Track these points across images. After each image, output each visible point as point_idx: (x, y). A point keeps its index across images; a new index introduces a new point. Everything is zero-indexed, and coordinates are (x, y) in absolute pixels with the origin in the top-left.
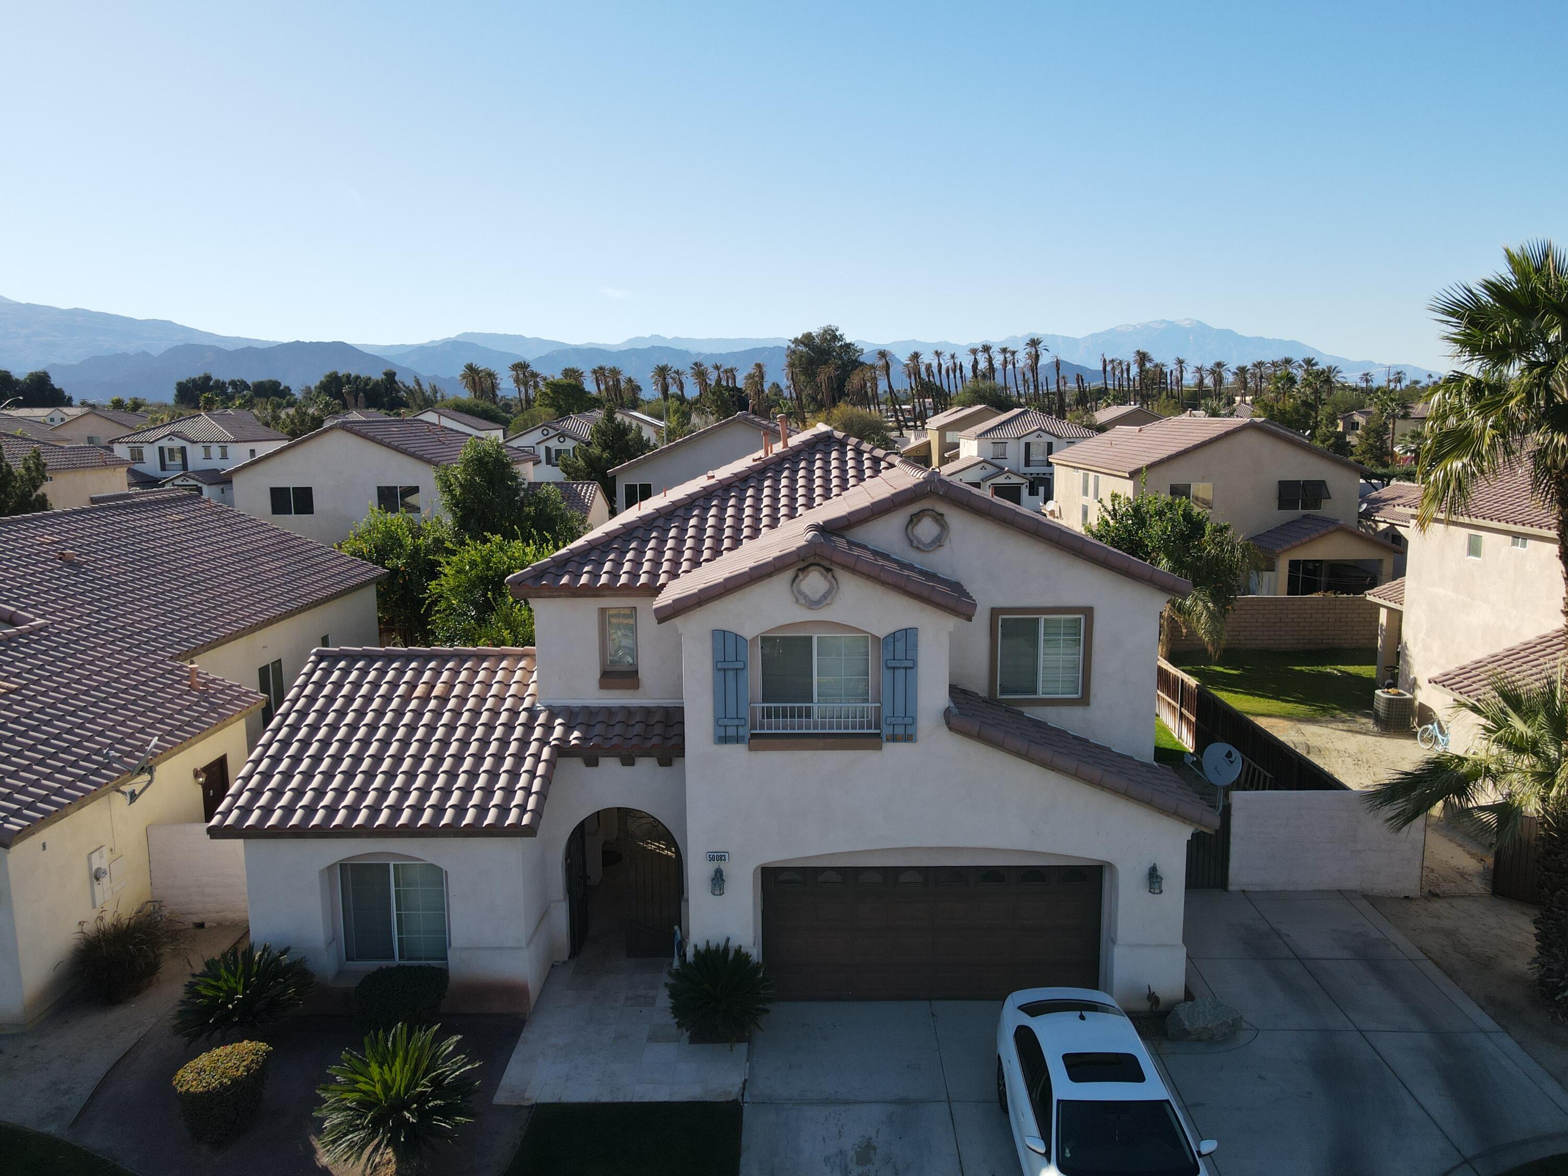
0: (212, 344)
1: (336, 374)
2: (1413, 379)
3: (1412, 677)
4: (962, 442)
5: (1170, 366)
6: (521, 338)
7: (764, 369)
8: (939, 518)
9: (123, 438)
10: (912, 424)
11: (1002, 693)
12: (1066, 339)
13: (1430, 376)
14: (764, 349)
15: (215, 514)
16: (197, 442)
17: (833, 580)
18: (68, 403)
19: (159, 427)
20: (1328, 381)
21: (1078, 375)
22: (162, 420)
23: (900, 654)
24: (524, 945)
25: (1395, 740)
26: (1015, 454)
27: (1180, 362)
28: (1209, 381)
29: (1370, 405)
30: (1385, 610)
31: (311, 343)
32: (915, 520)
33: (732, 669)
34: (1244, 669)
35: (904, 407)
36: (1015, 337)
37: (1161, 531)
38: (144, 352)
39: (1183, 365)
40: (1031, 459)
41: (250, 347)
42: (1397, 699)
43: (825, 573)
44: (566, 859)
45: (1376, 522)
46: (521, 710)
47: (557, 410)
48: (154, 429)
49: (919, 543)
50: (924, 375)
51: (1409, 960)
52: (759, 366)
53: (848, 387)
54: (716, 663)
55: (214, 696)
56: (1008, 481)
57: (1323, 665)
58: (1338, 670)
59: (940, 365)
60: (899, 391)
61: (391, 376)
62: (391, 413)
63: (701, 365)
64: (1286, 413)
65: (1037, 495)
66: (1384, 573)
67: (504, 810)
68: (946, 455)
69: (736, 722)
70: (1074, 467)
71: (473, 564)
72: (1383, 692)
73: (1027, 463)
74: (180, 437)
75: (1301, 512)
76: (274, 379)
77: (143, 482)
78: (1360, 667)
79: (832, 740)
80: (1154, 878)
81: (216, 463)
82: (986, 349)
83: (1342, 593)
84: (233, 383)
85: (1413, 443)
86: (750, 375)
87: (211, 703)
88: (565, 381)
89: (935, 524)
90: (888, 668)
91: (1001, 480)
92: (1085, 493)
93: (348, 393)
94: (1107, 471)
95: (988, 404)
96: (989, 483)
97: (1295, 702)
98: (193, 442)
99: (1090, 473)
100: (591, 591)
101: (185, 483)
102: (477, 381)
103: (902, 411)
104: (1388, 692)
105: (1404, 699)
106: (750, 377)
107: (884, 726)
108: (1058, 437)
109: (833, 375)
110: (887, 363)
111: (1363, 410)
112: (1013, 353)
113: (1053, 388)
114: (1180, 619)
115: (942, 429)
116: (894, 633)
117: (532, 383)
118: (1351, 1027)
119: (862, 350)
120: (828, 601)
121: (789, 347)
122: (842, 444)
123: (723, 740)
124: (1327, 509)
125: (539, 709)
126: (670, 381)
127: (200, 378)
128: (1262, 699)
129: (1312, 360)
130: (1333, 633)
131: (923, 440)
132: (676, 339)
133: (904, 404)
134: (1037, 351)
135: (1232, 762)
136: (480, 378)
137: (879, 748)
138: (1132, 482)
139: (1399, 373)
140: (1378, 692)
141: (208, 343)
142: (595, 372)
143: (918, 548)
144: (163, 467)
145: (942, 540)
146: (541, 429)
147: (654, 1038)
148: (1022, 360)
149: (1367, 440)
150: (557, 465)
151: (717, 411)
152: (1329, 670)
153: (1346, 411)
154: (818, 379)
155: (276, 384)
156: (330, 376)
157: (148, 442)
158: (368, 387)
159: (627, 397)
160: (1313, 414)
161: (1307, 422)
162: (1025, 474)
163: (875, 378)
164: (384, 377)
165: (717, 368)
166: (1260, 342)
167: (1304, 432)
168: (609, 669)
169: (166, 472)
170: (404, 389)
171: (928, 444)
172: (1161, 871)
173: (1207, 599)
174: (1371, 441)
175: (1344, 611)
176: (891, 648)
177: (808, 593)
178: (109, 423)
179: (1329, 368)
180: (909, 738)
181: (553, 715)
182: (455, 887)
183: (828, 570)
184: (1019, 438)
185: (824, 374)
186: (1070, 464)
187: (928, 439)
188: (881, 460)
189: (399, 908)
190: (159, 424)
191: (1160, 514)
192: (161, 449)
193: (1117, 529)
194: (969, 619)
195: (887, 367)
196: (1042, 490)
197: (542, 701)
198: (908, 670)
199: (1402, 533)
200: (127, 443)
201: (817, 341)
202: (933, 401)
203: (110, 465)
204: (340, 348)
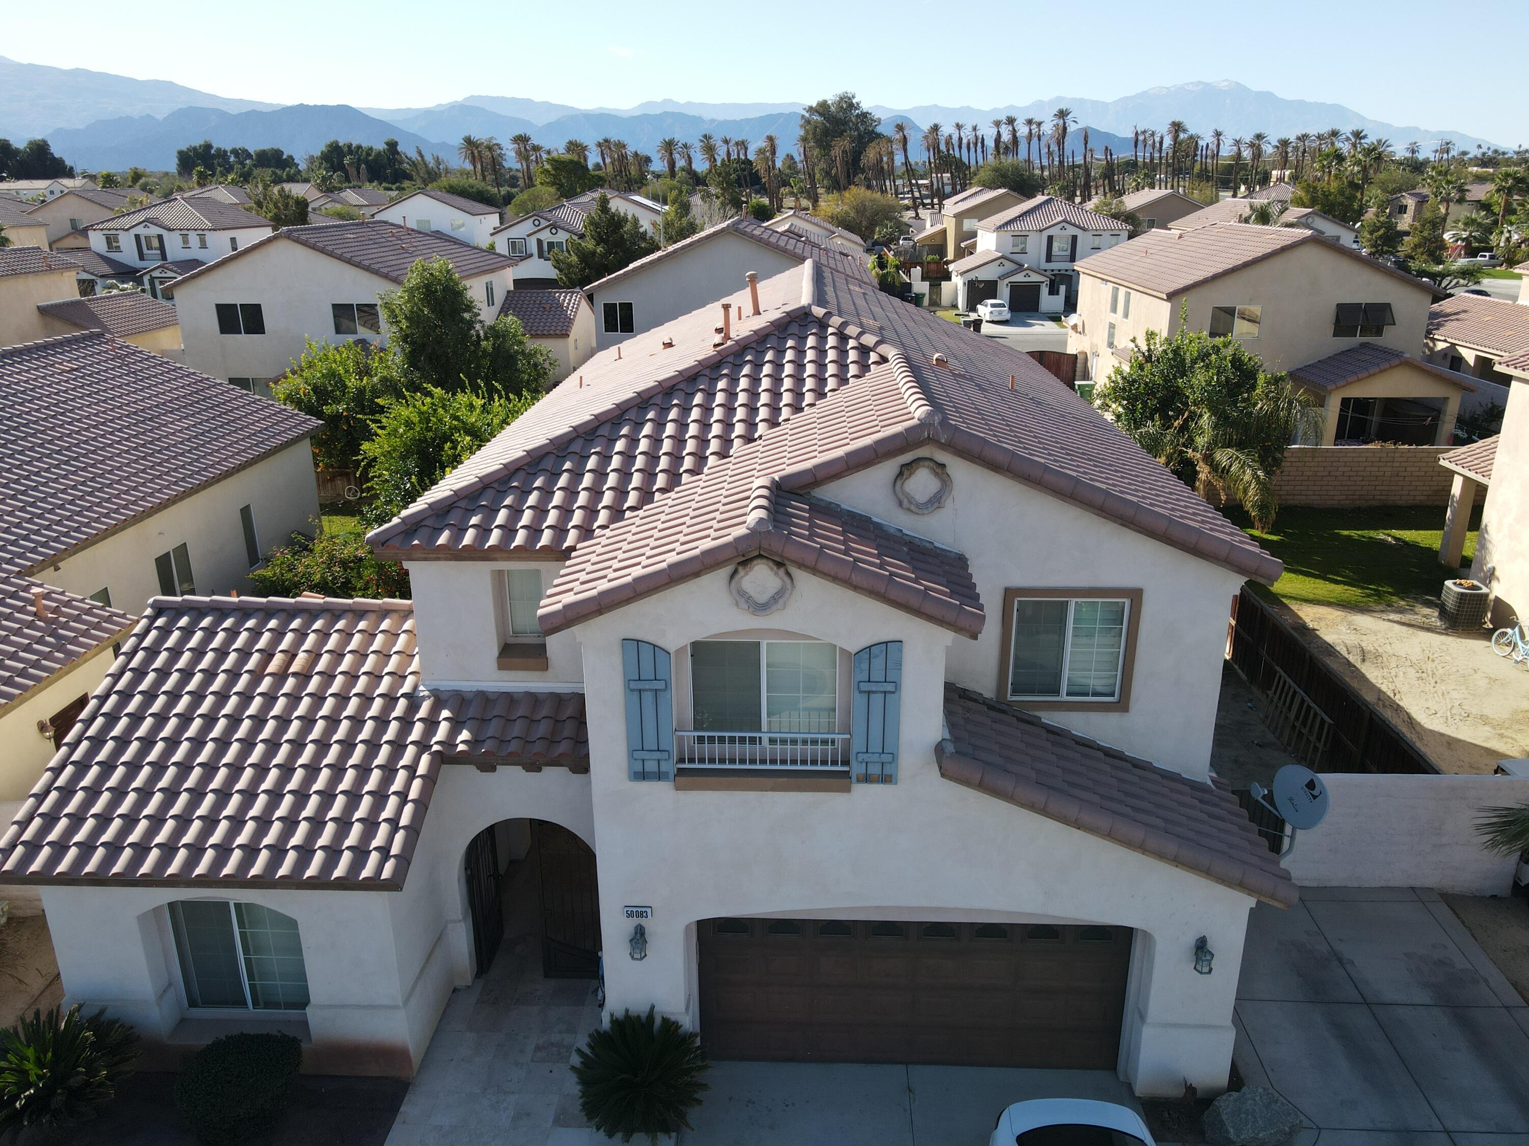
0: (216, 107)
1: (337, 143)
2: (1461, 150)
3: (1489, 566)
4: (980, 233)
5: (1207, 139)
6: (528, 102)
7: (777, 142)
8: (940, 469)
9: (98, 224)
10: (929, 201)
11: (1015, 692)
12: (1095, 103)
13: (1480, 146)
14: (781, 115)
15: (119, 358)
16: (174, 230)
17: (786, 578)
18: (69, 173)
19: (139, 211)
20: (1379, 158)
21: (1107, 148)
22: (141, 202)
23: (878, 675)
24: (400, 1003)
25: (1463, 640)
26: (1036, 248)
27: (1218, 134)
28: (1247, 154)
29: (1424, 186)
30: (1461, 478)
31: (315, 106)
32: (906, 473)
33: (651, 690)
34: (1286, 535)
35: (920, 182)
36: (1041, 101)
37: (1206, 381)
38: (148, 115)
39: (1221, 137)
40: (1053, 253)
41: (254, 111)
42: (1471, 594)
43: (775, 568)
44: (466, 869)
45: (1433, 340)
46: (399, 695)
47: (558, 189)
48: (134, 213)
49: (910, 502)
50: (943, 147)
51: (1504, 1007)
52: (771, 139)
53: (864, 161)
54: (628, 682)
55: (65, 626)
56: (1027, 279)
57: (1376, 528)
58: (1393, 537)
59: (960, 139)
60: (917, 164)
61: (392, 146)
62: (394, 187)
63: (710, 138)
64: (1330, 194)
65: (1058, 294)
66: (1448, 413)
67: (361, 853)
68: (963, 245)
69: (657, 755)
70: (1103, 279)
71: (409, 424)
72: (1455, 584)
73: (1049, 258)
74: (156, 224)
75: (1359, 339)
76: (276, 147)
77: (122, 273)
78: (1418, 532)
79: (785, 779)
80: (1201, 949)
81: (195, 252)
82: (1011, 121)
83: (1403, 444)
84: (235, 152)
85: (1465, 231)
86: (760, 150)
87: (59, 637)
88: (568, 157)
89: (933, 477)
90: (861, 692)
91: (1019, 278)
92: (1114, 309)
93: (350, 165)
94: (1141, 289)
95: (1011, 189)
96: (1007, 281)
97: (1345, 583)
98: (169, 230)
99: (1120, 287)
100: (476, 553)
101: (163, 275)
102: (476, 154)
103: (919, 186)
104: (1461, 584)
105: (1479, 595)
106: (761, 151)
107: (853, 763)
108: (1084, 229)
109: (847, 148)
110: (905, 137)
111: (1414, 191)
112: (1039, 124)
113: (1079, 160)
114: (1219, 484)
115: (959, 217)
116: (870, 647)
117: (533, 158)
118: (1437, 1125)
119: (879, 120)
120: (781, 601)
121: (803, 116)
122: (823, 325)
123: (642, 776)
124: (1390, 338)
125: (421, 694)
126: (676, 156)
127: (200, 146)
128: (1307, 579)
129: (1361, 132)
130: (1387, 488)
131: (939, 227)
132: (689, 104)
133: (922, 179)
134: (1065, 123)
135: (1315, 797)
136: (479, 152)
137: (848, 790)
138: (1169, 304)
139: (1448, 144)
140: (1449, 583)
141: (211, 106)
142: (599, 145)
143: (909, 510)
144: (142, 257)
145: (942, 501)
146: (532, 220)
147: (561, 1120)
148: (1048, 128)
149: (1421, 232)
150: (548, 259)
151: (723, 194)
152: (1381, 536)
153: (1394, 192)
154: (833, 153)
155: (278, 153)
156: (331, 145)
157: (123, 229)
158: (370, 158)
159: (633, 171)
160: (1359, 195)
161: (1352, 205)
162: (1046, 271)
163: (892, 153)
164: (386, 147)
165: (726, 142)
166: (1301, 106)
167: (1354, 225)
168: (512, 641)
169: (145, 262)
170: (406, 160)
171: (944, 232)
172: (1210, 945)
173: (1256, 465)
174: (1426, 234)
175: (1403, 464)
176: (865, 666)
177: (752, 593)
178: (90, 204)
179: (1379, 141)
180: (886, 779)
181: (439, 703)
182: (308, 939)
183: (780, 565)
184: (1041, 231)
185: (840, 147)
186: (1099, 275)
187: (944, 226)
188: (871, 349)
189: (246, 950)
190: (138, 207)
191: (1203, 356)
192: (137, 237)
193: (1151, 374)
194: (974, 637)
195: (905, 140)
196: (1063, 289)
197: (427, 683)
198: (888, 696)
199: (1464, 355)
200: (102, 230)
201: (833, 109)
202: (952, 176)
203: (55, 269)
204: (344, 113)
